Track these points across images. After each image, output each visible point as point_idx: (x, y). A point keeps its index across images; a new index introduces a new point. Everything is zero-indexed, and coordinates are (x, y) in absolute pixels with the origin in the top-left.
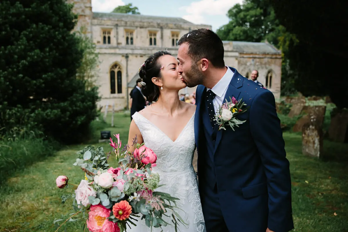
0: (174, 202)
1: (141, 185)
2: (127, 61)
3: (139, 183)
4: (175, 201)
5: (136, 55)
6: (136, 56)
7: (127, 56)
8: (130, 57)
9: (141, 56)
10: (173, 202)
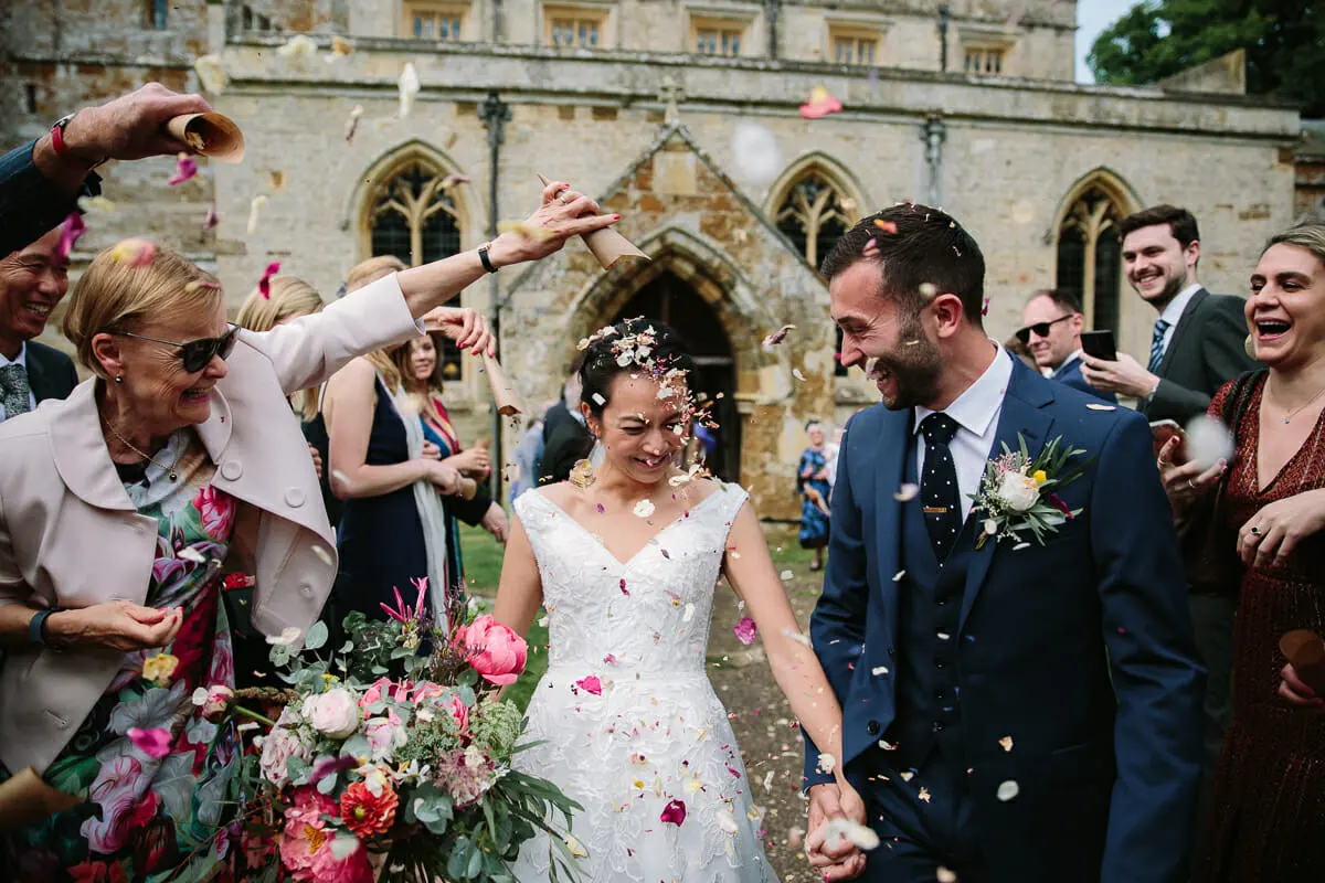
0: (568, 815)
1: (448, 736)
2: (497, 144)
3: (441, 732)
4: (572, 813)
5: (566, 102)
6: (567, 113)
7: (494, 109)
8: (522, 115)
9: (601, 113)
10: (565, 813)
